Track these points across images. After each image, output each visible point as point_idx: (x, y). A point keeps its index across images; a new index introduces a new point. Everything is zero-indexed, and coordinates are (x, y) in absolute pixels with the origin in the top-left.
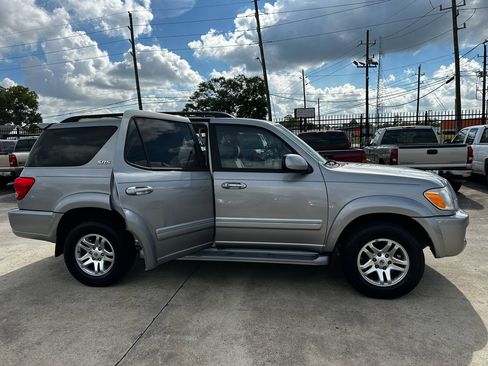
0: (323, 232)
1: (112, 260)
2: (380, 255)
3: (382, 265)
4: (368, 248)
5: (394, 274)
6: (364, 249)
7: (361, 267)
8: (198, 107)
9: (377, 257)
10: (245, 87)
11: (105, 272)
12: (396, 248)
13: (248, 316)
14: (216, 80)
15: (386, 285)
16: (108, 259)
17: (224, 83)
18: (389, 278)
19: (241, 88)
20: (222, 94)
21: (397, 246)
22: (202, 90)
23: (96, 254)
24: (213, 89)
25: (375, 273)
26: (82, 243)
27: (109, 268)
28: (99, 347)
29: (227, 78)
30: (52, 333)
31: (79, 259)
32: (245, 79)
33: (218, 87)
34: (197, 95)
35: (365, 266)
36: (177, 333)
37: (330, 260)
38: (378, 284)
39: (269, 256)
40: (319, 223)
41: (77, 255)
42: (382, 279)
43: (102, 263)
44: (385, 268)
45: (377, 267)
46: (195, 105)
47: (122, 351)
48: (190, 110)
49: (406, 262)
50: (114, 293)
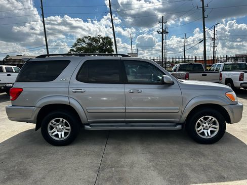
0: (180, 113)
1: (69, 132)
2: (205, 123)
3: (206, 128)
4: (201, 120)
5: (212, 132)
6: (199, 121)
7: (197, 129)
8: (77, 51)
9: (204, 125)
10: (101, 41)
11: (65, 138)
12: (213, 120)
13: (149, 156)
14: (86, 37)
15: (208, 137)
16: (67, 131)
17: (91, 39)
18: (210, 134)
19: (100, 42)
20: (89, 44)
21: (214, 119)
22: (78, 42)
23: (60, 129)
24: (85, 42)
25: (203, 132)
26: (52, 123)
27: (68, 136)
28: (80, 178)
29: (92, 37)
30: (48, 172)
31: (50, 132)
32: (102, 38)
33: (87, 41)
34: (76, 45)
35: (199, 129)
36: (117, 167)
37: (182, 127)
38: (205, 137)
39: (153, 126)
40: (178, 109)
41: (49, 129)
42: (206, 135)
43: (63, 133)
44: (207, 130)
45: (204, 129)
46: (75, 50)
47: (93, 179)
48: (72, 53)
49: (218, 127)
50: (72, 149)
